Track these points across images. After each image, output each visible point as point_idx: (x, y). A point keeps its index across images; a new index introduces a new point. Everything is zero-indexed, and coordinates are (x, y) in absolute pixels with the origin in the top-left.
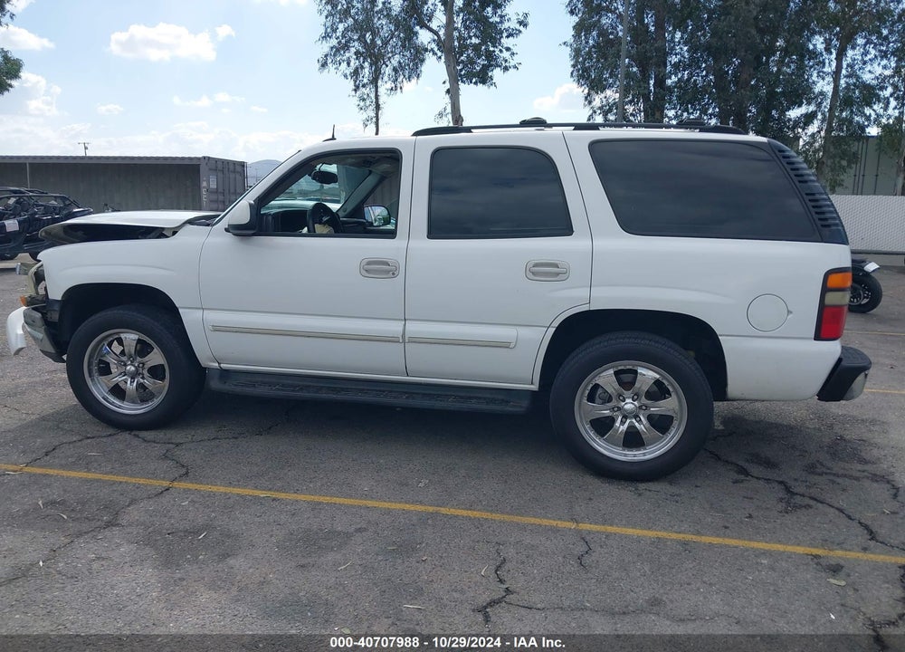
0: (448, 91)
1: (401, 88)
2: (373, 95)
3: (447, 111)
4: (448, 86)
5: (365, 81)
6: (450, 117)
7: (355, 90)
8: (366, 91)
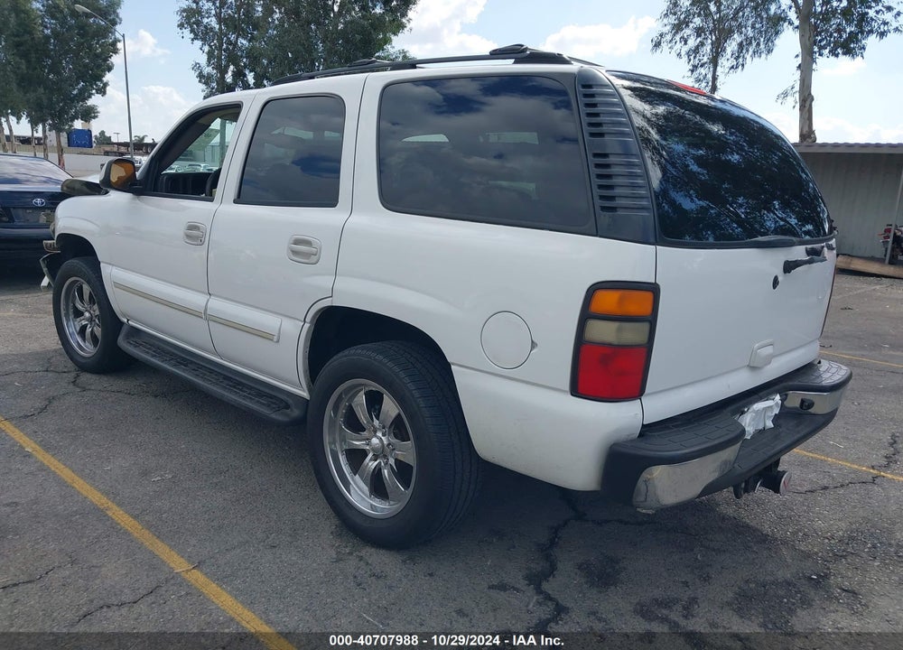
0: (799, 67)
1: (743, 65)
2: (710, 76)
3: (794, 90)
4: (799, 60)
5: (705, 59)
6: (797, 95)
7: (692, 71)
8: (703, 71)
